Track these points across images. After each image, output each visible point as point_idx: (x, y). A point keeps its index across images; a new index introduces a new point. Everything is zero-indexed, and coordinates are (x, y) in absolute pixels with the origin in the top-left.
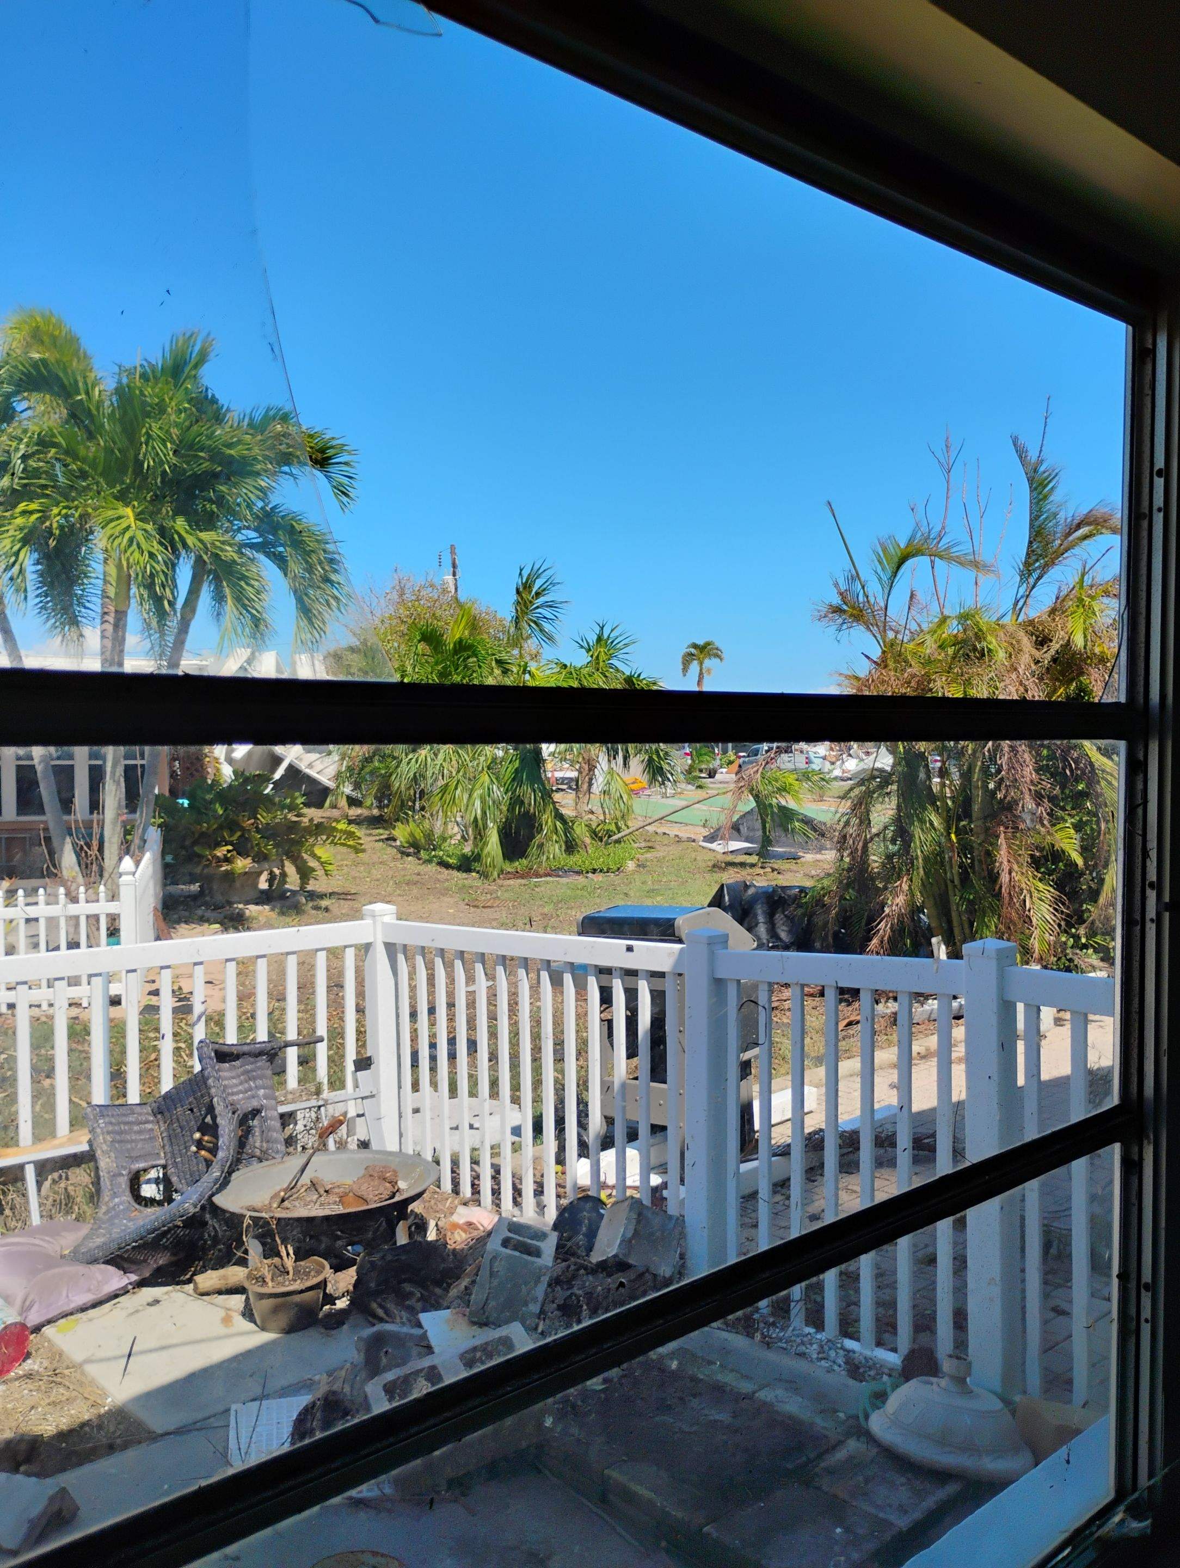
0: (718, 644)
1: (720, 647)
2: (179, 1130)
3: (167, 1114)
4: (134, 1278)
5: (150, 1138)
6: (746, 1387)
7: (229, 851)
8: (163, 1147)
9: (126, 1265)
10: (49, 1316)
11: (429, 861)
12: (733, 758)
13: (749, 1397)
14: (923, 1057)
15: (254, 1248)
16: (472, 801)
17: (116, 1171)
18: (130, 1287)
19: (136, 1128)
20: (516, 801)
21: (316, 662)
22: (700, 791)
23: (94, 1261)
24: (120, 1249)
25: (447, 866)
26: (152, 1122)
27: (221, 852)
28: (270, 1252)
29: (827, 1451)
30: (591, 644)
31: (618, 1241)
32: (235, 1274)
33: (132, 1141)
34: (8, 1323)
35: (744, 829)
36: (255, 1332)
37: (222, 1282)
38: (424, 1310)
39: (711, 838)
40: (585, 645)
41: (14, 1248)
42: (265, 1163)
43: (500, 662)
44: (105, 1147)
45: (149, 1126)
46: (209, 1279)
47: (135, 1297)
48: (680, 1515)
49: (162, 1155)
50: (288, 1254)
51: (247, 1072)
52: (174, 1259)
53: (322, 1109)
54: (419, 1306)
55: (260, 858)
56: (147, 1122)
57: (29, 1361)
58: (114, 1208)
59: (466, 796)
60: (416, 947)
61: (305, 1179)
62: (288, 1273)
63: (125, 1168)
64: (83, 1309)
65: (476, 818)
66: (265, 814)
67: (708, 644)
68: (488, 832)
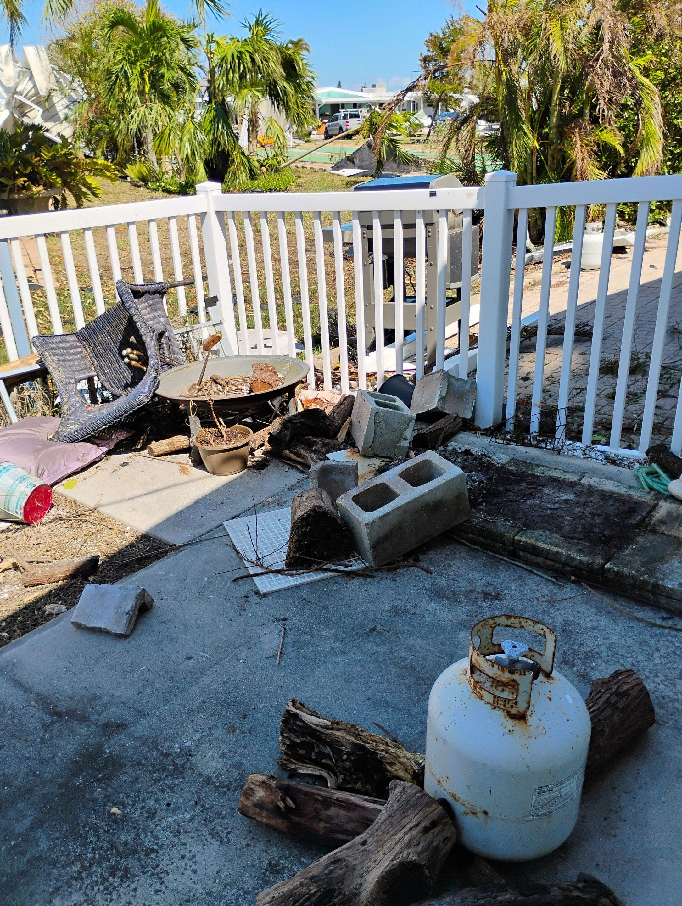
0: (306, 40)
1: (308, 43)
2: (103, 351)
3: (90, 340)
4: (105, 449)
5: (82, 358)
6: (574, 478)
7: (25, 182)
8: (93, 364)
9: (98, 442)
10: (56, 479)
11: (156, 190)
12: (320, 123)
13: (578, 483)
14: (534, 285)
15: (194, 422)
16: (183, 143)
17: (67, 380)
18: (103, 456)
19: (71, 351)
20: (215, 142)
21: (41, 52)
22: (308, 144)
23: (76, 440)
24: (93, 431)
25: (169, 192)
26: (80, 347)
27: (21, 180)
28: (207, 423)
29: (651, 511)
30: (252, 24)
31: (437, 399)
32: (180, 441)
33: (71, 360)
34: (37, 486)
35: (357, 161)
36: (209, 476)
37: (170, 447)
38: (329, 452)
39: (337, 167)
40: (248, 25)
41: (14, 437)
42: (175, 368)
43: (184, 40)
44: (54, 365)
45: (79, 350)
46: (158, 446)
47: (108, 462)
48: (584, 559)
49: (93, 369)
50: (220, 424)
51: (150, 305)
52: (129, 435)
53: (190, 333)
54: (324, 450)
55: (49, 185)
56: (77, 347)
57: (53, 509)
58: (72, 405)
59: (177, 141)
60: (244, 212)
61: (206, 378)
62: (222, 436)
63: (72, 379)
64: (75, 473)
65: (187, 155)
66: (46, 153)
67: (300, 40)
68: (197, 166)
